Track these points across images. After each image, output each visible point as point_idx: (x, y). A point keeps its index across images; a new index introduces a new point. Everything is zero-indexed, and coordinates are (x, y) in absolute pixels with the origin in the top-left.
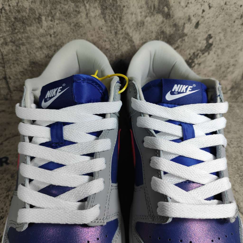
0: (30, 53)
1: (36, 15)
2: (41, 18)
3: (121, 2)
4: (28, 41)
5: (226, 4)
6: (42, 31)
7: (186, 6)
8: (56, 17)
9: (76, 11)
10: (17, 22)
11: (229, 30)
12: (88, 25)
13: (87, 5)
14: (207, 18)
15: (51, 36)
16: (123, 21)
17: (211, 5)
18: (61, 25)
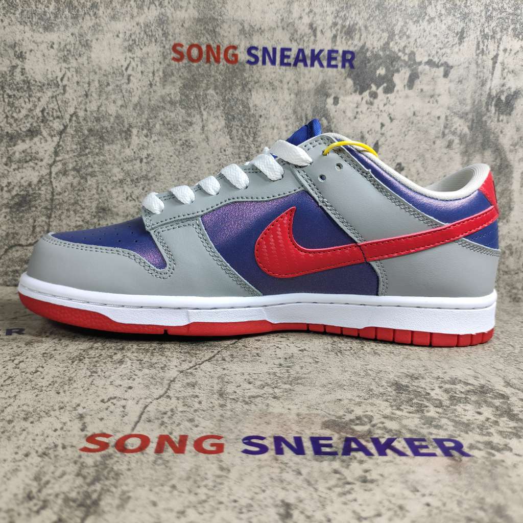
0: (102, 190)
1: (124, 127)
2: (130, 131)
3: (256, 110)
4: (103, 169)
5: (414, 114)
6: (128, 152)
7: (355, 118)
8: (154, 130)
9: (187, 121)
10: (92, 136)
11: (428, 156)
12: (204, 144)
13: (205, 113)
14: (391, 137)
15: (141, 161)
16: (259, 139)
17: (392, 117)
18: (160, 143)
